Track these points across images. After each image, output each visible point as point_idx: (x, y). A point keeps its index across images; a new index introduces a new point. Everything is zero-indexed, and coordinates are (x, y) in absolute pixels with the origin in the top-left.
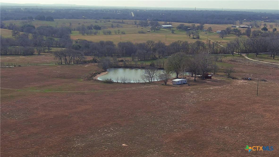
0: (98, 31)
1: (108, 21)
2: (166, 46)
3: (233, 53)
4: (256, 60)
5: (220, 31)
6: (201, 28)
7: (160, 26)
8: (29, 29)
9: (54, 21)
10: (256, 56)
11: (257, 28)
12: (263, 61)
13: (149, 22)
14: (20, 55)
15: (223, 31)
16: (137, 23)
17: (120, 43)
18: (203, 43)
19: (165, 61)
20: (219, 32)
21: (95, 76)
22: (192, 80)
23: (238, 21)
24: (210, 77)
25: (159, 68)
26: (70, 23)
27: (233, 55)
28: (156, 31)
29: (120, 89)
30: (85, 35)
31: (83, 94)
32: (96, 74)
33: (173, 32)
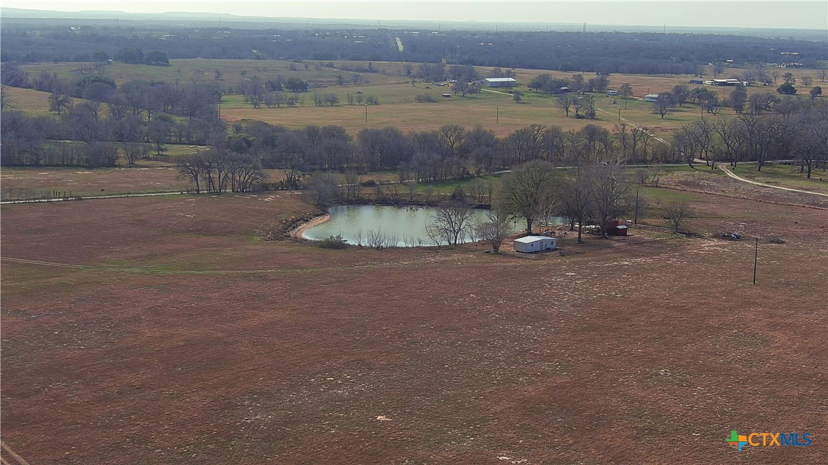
0: (301, 95)
1: (328, 66)
2: (497, 141)
3: (690, 162)
4: (758, 181)
5: (656, 96)
6: (600, 86)
7: (479, 81)
8: (100, 89)
9: (170, 66)
10: (759, 170)
11: (765, 85)
12: (776, 183)
13: (448, 67)
14: (78, 166)
15: (664, 94)
16: (414, 72)
17: (366, 131)
18: (605, 133)
19: (493, 186)
20: (652, 98)
21: (294, 228)
22: (573, 240)
23: (710, 64)
24: (623, 232)
25: (477, 203)
26: (217, 72)
27: (692, 167)
28: (468, 95)
29: (367, 264)
30: (262, 106)
31: (263, 278)
32: (298, 221)
33: (517, 99)
